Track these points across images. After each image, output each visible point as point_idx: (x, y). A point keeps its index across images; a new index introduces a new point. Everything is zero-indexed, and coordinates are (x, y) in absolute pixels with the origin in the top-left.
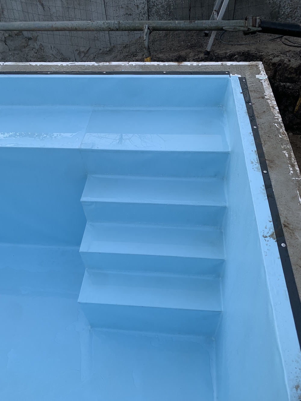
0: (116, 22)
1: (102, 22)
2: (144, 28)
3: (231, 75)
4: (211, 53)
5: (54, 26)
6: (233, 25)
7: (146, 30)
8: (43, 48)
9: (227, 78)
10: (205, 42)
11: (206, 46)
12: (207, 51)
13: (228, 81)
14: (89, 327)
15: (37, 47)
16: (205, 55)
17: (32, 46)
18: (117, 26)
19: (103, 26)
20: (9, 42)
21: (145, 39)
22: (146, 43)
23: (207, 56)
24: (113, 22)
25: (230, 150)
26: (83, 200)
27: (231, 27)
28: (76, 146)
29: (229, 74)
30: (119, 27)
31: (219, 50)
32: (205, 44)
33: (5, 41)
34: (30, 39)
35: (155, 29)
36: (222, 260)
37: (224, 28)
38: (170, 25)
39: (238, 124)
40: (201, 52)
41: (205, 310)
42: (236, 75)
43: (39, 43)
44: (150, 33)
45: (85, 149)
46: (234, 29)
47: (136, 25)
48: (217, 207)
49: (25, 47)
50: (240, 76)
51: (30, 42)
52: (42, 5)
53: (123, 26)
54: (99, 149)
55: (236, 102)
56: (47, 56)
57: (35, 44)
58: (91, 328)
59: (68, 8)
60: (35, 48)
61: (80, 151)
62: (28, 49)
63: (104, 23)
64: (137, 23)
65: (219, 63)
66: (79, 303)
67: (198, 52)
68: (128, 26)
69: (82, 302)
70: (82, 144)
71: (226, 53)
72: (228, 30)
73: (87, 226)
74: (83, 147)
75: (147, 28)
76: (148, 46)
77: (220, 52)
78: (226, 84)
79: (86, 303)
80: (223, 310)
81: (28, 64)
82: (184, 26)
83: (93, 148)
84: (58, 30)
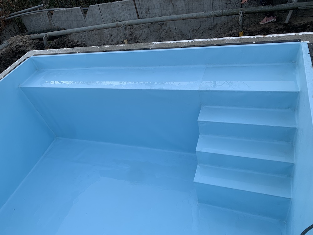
0: (221, 11)
1: (211, 12)
2: (240, 13)
3: (302, 42)
4: (288, 25)
5: (181, 17)
6: (306, 5)
7: (241, 15)
8: (170, 29)
9: (299, 44)
10: (284, 16)
11: (285, 19)
12: (285, 23)
13: (299, 45)
14: (198, 203)
15: (167, 29)
16: (283, 26)
17: (164, 28)
18: (221, 14)
19: (212, 14)
20: (151, 28)
21: (240, 20)
22: (241, 23)
23: (285, 27)
24: (218, 11)
25: (299, 91)
26: (199, 120)
27: (304, 7)
28: (197, 88)
29: (300, 41)
30: (222, 14)
31: (295, 22)
32: (284, 18)
33: (149, 27)
34: (163, 24)
35: (246, 13)
36: (292, 163)
37: (299, 8)
38: (258, 9)
39: (305, 74)
40: (281, 24)
41: (279, 196)
42: (306, 41)
43: (168, 26)
44: (244, 16)
45: (202, 90)
46: (307, 8)
47: (234, 12)
48: (290, 128)
49: (159, 29)
50: (309, 42)
51: (163, 26)
52: (173, 4)
53: (225, 13)
54: (210, 90)
55: (304, 60)
56: (172, 34)
57: (166, 27)
58: (199, 203)
59: (189, 4)
60: (165, 30)
61: (199, 91)
62: (161, 31)
63: (212, 13)
64: (235, 11)
65: (294, 34)
66: (194, 182)
67: (279, 24)
68: (228, 13)
69: (196, 182)
70: (200, 87)
71: (301, 24)
72: (302, 9)
73: (200, 137)
74: (201, 89)
75: (241, 13)
76: (242, 25)
77: (296, 23)
78: (298, 48)
79: (199, 183)
80: (292, 198)
81: (169, 42)
82: (268, 9)
83: (207, 90)
84: (183, 19)
